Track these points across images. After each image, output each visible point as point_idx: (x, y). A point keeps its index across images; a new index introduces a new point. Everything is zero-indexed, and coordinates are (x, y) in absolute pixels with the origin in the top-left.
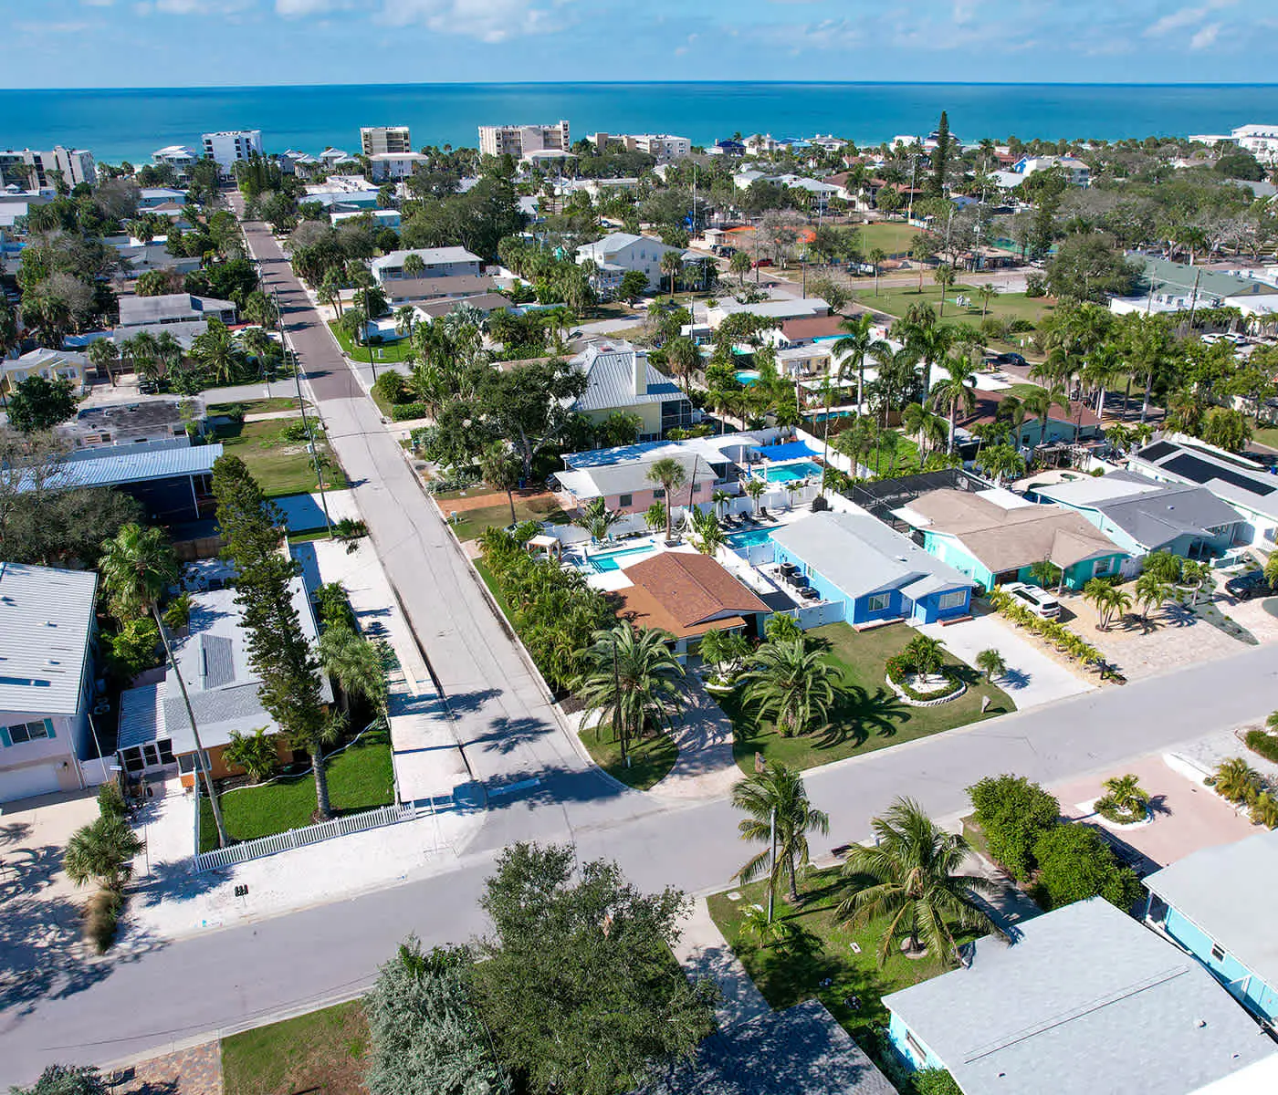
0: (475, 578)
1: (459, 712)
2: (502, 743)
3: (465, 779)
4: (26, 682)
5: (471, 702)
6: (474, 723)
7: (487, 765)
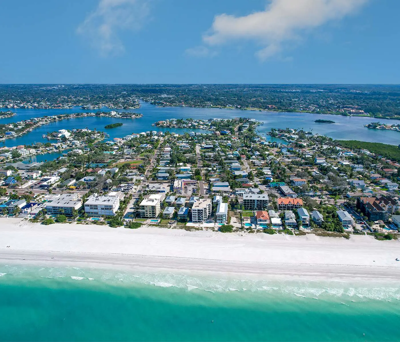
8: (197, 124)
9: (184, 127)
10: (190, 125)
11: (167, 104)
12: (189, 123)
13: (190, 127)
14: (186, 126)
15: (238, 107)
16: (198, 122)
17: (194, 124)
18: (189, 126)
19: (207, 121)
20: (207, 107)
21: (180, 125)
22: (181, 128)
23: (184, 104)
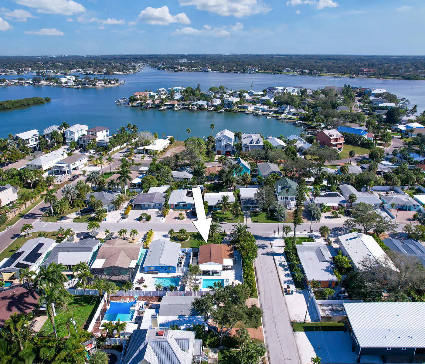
0: (259, 291)
1: (271, 253)
2: (264, 245)
3: (272, 242)
4: (350, 239)
5: (268, 254)
6: (269, 250)
7: (267, 243)
8: (238, 100)
9: (201, 108)
10: (218, 102)
11: (183, 68)
12: (215, 97)
13: (217, 109)
14: (206, 106)
15: (305, 72)
16: (240, 96)
17: (230, 100)
18: (215, 106)
19: (262, 93)
20: (249, 72)
21: (188, 102)
22: (193, 110)
23: (210, 68)
